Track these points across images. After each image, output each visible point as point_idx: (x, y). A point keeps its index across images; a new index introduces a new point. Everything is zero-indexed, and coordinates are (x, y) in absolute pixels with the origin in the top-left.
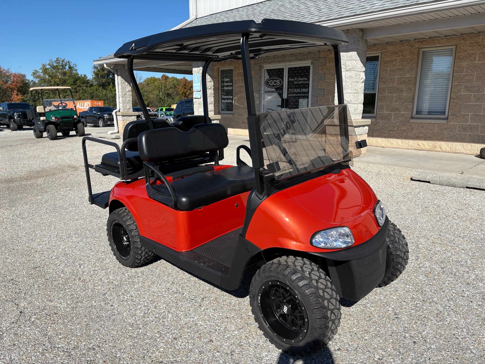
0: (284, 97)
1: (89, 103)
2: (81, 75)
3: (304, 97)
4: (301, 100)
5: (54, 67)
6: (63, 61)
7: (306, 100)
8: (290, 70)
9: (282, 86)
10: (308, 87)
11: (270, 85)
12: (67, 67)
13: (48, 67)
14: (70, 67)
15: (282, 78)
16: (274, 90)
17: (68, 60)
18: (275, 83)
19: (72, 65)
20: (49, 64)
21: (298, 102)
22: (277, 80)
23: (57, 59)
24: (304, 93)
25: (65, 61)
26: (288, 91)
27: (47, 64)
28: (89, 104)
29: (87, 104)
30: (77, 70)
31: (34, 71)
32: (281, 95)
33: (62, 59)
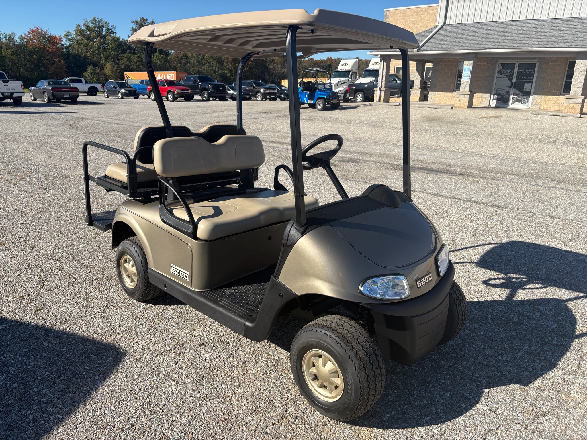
0: (513, 81)
1: (173, 74)
2: (123, 40)
3: (529, 82)
4: (526, 84)
5: (88, 28)
6: (100, 22)
7: (531, 84)
8: (520, 65)
9: (513, 74)
10: (533, 76)
11: (502, 73)
12: (104, 29)
13: (83, 28)
14: (108, 29)
15: (513, 69)
16: (506, 76)
17: (106, 21)
18: (507, 72)
19: (110, 27)
20: (84, 25)
21: (524, 85)
22: (508, 70)
23: (94, 18)
24: (529, 79)
25: (103, 22)
26: (517, 77)
27: (82, 24)
28: (173, 76)
29: (170, 76)
30: (115, 33)
31: (66, 33)
32: (511, 80)
33: (99, 20)
